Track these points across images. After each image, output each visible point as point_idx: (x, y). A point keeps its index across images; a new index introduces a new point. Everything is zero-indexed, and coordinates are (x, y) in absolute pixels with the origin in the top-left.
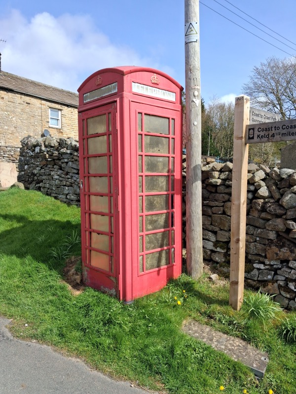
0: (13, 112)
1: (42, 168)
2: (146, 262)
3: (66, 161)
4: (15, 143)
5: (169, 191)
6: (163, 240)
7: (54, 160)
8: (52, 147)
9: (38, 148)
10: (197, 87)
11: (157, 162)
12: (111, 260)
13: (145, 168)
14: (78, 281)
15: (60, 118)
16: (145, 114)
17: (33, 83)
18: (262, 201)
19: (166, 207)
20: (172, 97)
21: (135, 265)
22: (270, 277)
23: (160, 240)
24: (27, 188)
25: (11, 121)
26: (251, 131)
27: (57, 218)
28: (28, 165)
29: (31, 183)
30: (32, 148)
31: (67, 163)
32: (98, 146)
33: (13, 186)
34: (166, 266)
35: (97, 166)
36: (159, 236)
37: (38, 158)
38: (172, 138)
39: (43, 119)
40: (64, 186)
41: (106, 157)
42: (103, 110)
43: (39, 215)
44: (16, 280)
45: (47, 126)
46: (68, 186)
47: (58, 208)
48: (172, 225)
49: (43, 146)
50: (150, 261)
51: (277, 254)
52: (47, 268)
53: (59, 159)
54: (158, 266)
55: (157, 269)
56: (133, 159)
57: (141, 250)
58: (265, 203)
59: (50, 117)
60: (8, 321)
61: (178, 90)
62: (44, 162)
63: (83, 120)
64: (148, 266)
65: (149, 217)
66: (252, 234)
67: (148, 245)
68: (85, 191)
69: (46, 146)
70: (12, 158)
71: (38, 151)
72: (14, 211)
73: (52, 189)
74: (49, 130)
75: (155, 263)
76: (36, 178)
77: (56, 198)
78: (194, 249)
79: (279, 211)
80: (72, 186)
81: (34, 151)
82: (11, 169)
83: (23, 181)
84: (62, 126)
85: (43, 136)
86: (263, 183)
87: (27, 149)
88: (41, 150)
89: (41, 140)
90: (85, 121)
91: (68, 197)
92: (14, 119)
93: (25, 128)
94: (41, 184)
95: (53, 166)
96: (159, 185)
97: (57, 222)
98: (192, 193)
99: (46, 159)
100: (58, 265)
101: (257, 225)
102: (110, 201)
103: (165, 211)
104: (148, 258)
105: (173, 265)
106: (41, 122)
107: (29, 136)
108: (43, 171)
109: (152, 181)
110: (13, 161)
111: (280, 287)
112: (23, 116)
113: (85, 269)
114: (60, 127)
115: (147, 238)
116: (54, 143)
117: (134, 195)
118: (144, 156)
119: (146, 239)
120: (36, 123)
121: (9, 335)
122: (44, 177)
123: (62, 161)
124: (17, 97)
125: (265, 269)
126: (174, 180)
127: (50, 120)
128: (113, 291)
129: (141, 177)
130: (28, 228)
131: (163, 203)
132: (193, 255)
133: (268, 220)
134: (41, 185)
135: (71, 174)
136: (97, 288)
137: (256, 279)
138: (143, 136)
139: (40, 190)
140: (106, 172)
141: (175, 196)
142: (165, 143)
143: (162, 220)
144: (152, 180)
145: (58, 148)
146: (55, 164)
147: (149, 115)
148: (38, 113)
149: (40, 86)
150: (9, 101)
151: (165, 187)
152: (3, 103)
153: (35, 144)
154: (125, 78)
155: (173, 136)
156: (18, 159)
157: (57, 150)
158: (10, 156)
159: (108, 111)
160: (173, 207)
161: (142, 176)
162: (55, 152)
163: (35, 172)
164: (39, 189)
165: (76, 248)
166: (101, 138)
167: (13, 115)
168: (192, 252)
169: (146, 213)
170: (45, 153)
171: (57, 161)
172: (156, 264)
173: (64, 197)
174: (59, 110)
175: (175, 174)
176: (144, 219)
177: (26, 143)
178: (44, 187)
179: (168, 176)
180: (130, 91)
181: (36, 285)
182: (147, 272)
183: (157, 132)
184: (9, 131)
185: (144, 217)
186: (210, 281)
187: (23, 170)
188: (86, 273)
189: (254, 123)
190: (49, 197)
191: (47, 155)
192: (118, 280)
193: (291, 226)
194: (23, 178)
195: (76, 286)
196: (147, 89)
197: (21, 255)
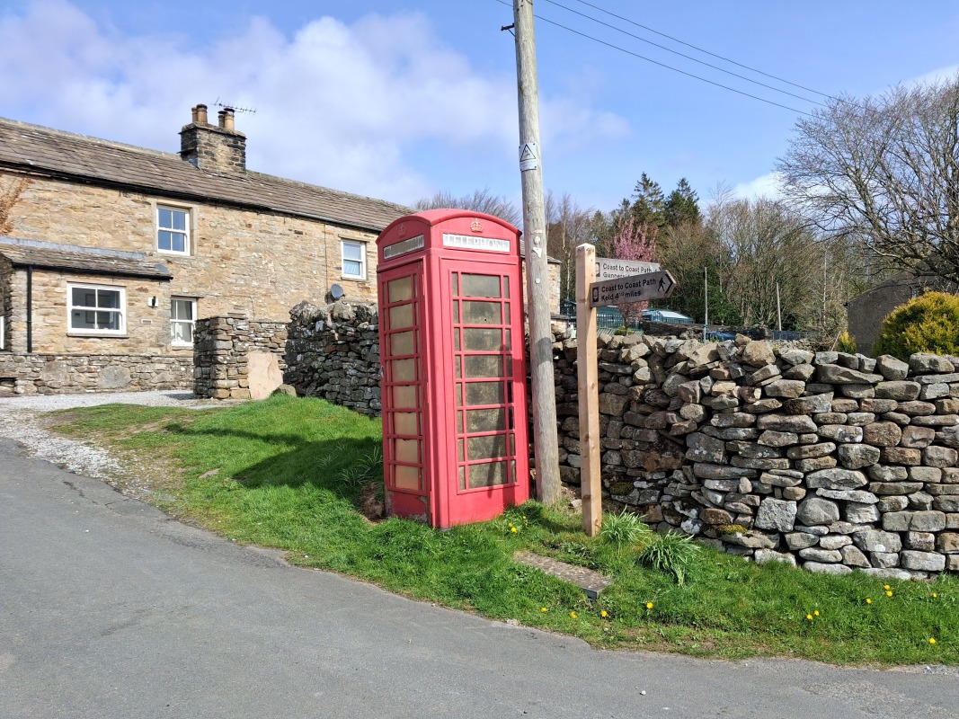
0: (270, 252)
1: (327, 357)
2: (470, 476)
3: (368, 343)
4: (274, 315)
5: (503, 376)
6: (496, 447)
7: (348, 342)
8: (344, 320)
9: (321, 322)
10: (538, 231)
11: (483, 336)
12: (420, 473)
13: (464, 344)
14: (379, 513)
15: (363, 259)
16: (462, 273)
17: (310, 191)
18: (641, 387)
19: (499, 398)
20: (504, 247)
21: (452, 477)
22: (653, 498)
23: (491, 446)
24: (301, 395)
25: (265, 271)
26: (596, 291)
27: (350, 435)
28: (302, 353)
29: (308, 385)
30: (309, 323)
31: (370, 346)
32: (402, 317)
33: (277, 391)
34: (502, 486)
35: (403, 344)
36: (490, 441)
37: (321, 340)
38: (506, 303)
39: (328, 264)
40: (364, 386)
41: (412, 332)
42: (406, 270)
43: (323, 434)
44: (290, 513)
45: (338, 277)
46: (371, 387)
47: (354, 422)
48: (511, 426)
49: (329, 319)
50: (475, 476)
51: (657, 462)
52: (334, 498)
53: (357, 341)
54: (490, 483)
55: (487, 488)
56: (447, 333)
57: (462, 458)
58: (645, 390)
59: (343, 258)
60: (284, 553)
61: (514, 236)
62: (331, 347)
63: (383, 283)
64: (473, 482)
65: (473, 413)
66: (631, 439)
67: (473, 453)
68: (386, 381)
69: (334, 320)
70: (270, 344)
71: (321, 329)
72: (279, 430)
73: (344, 394)
74: (342, 284)
75: (484, 479)
76: (316, 375)
77: (350, 407)
78: (544, 461)
79: (660, 401)
80: (377, 386)
81: (313, 328)
82: (268, 363)
83: (293, 382)
84: (367, 276)
85: (330, 298)
86: (643, 363)
87: (300, 326)
88: (325, 326)
89: (325, 308)
90: (386, 285)
91: (371, 405)
92: (270, 265)
93: (293, 283)
94: (326, 385)
95: (347, 353)
96: (487, 368)
97: (351, 440)
98: (537, 379)
99: (335, 341)
100: (352, 492)
101: (636, 423)
102: (418, 391)
103: (499, 405)
104: (473, 471)
105: (514, 486)
106: (325, 268)
107: (305, 303)
108: (329, 362)
109: (476, 363)
110: (273, 349)
111: (664, 509)
112: (289, 258)
113: (388, 494)
114: (365, 278)
115: (471, 442)
116: (349, 312)
117: (449, 381)
118: (462, 328)
119: (469, 443)
120: (314, 272)
121: (286, 563)
122: (331, 374)
123: (362, 343)
124: (278, 223)
125: (649, 488)
126: (510, 362)
127: (342, 264)
128: (424, 517)
129: (458, 357)
130: (306, 451)
131: (495, 394)
132: (543, 470)
133: (647, 414)
134: (325, 387)
135: (376, 365)
136: (403, 515)
137: (635, 503)
138: (461, 302)
139: (324, 397)
140: (412, 352)
141: (514, 383)
142: (494, 309)
143: (493, 418)
144: (475, 360)
145: (355, 321)
146: (350, 350)
147: (469, 274)
148: (318, 250)
149: (322, 194)
150: (261, 231)
151: (496, 371)
152: (249, 235)
153: (316, 315)
154: (433, 230)
155: (507, 300)
156: (283, 345)
157: (354, 324)
158: (267, 340)
159: (412, 272)
160: (510, 400)
161: (460, 355)
162: (350, 329)
163: (316, 365)
164: (322, 395)
165: (376, 471)
166: (406, 307)
167: (268, 258)
168: (542, 466)
169: (467, 406)
170: (333, 331)
171: (354, 344)
172: (485, 481)
173: (364, 405)
174: (361, 242)
175: (512, 352)
176: (465, 415)
177: (298, 315)
178: (331, 391)
179: (502, 355)
180: (441, 245)
181: (319, 517)
182: (471, 490)
183: (480, 296)
184: (261, 291)
185: (465, 412)
186: (570, 509)
187: (294, 362)
188: (389, 500)
189: (608, 279)
190: (340, 407)
191: (336, 335)
192: (428, 498)
193: (670, 419)
194: (294, 377)
195: (375, 518)
196: (465, 240)
197: (295, 484)
